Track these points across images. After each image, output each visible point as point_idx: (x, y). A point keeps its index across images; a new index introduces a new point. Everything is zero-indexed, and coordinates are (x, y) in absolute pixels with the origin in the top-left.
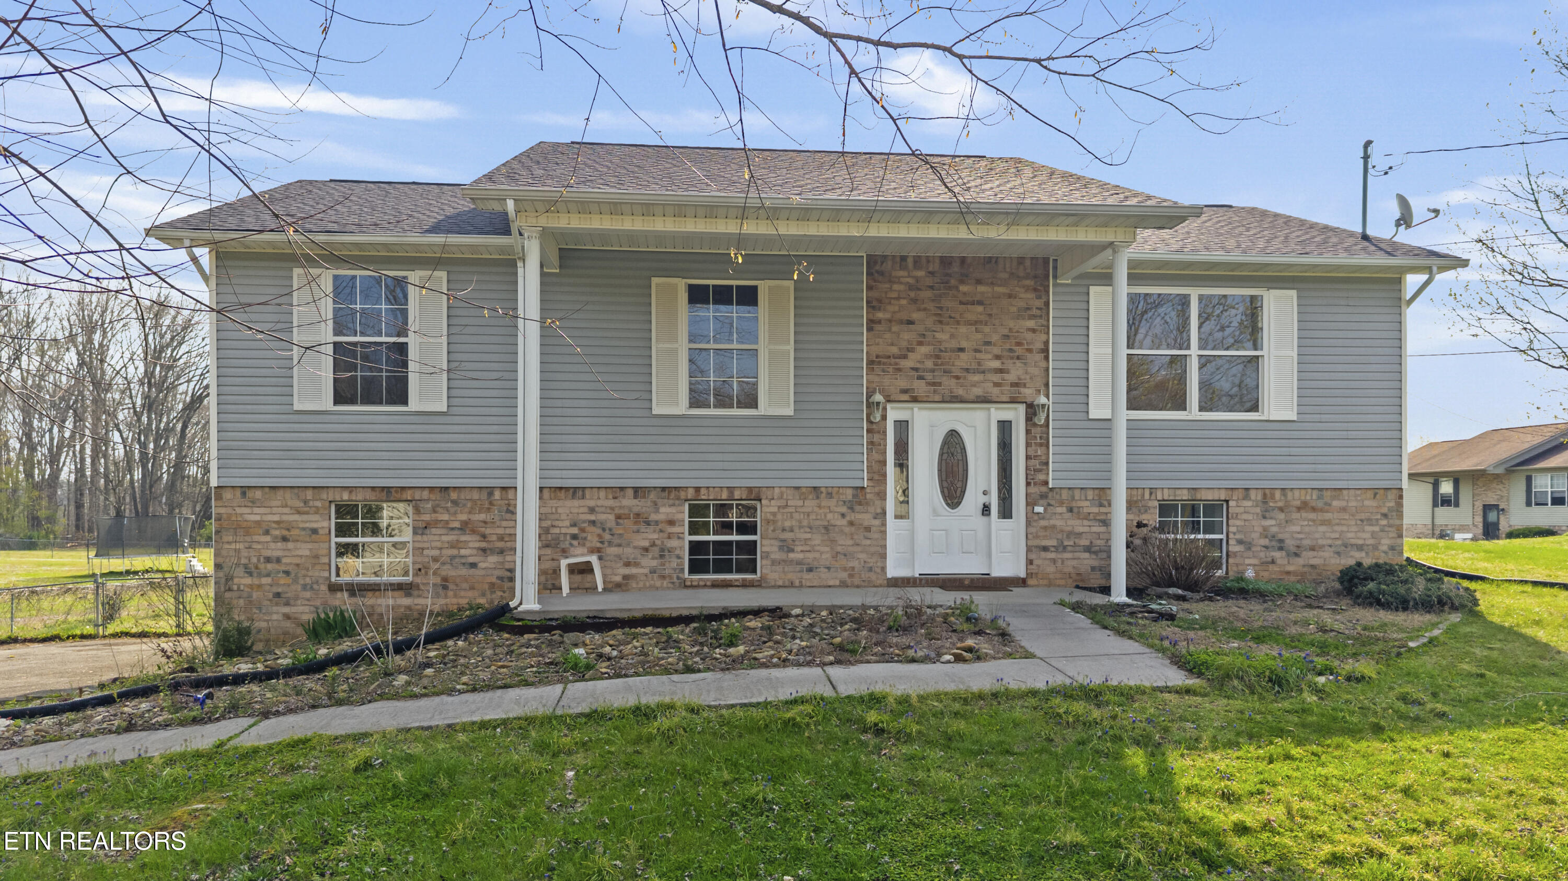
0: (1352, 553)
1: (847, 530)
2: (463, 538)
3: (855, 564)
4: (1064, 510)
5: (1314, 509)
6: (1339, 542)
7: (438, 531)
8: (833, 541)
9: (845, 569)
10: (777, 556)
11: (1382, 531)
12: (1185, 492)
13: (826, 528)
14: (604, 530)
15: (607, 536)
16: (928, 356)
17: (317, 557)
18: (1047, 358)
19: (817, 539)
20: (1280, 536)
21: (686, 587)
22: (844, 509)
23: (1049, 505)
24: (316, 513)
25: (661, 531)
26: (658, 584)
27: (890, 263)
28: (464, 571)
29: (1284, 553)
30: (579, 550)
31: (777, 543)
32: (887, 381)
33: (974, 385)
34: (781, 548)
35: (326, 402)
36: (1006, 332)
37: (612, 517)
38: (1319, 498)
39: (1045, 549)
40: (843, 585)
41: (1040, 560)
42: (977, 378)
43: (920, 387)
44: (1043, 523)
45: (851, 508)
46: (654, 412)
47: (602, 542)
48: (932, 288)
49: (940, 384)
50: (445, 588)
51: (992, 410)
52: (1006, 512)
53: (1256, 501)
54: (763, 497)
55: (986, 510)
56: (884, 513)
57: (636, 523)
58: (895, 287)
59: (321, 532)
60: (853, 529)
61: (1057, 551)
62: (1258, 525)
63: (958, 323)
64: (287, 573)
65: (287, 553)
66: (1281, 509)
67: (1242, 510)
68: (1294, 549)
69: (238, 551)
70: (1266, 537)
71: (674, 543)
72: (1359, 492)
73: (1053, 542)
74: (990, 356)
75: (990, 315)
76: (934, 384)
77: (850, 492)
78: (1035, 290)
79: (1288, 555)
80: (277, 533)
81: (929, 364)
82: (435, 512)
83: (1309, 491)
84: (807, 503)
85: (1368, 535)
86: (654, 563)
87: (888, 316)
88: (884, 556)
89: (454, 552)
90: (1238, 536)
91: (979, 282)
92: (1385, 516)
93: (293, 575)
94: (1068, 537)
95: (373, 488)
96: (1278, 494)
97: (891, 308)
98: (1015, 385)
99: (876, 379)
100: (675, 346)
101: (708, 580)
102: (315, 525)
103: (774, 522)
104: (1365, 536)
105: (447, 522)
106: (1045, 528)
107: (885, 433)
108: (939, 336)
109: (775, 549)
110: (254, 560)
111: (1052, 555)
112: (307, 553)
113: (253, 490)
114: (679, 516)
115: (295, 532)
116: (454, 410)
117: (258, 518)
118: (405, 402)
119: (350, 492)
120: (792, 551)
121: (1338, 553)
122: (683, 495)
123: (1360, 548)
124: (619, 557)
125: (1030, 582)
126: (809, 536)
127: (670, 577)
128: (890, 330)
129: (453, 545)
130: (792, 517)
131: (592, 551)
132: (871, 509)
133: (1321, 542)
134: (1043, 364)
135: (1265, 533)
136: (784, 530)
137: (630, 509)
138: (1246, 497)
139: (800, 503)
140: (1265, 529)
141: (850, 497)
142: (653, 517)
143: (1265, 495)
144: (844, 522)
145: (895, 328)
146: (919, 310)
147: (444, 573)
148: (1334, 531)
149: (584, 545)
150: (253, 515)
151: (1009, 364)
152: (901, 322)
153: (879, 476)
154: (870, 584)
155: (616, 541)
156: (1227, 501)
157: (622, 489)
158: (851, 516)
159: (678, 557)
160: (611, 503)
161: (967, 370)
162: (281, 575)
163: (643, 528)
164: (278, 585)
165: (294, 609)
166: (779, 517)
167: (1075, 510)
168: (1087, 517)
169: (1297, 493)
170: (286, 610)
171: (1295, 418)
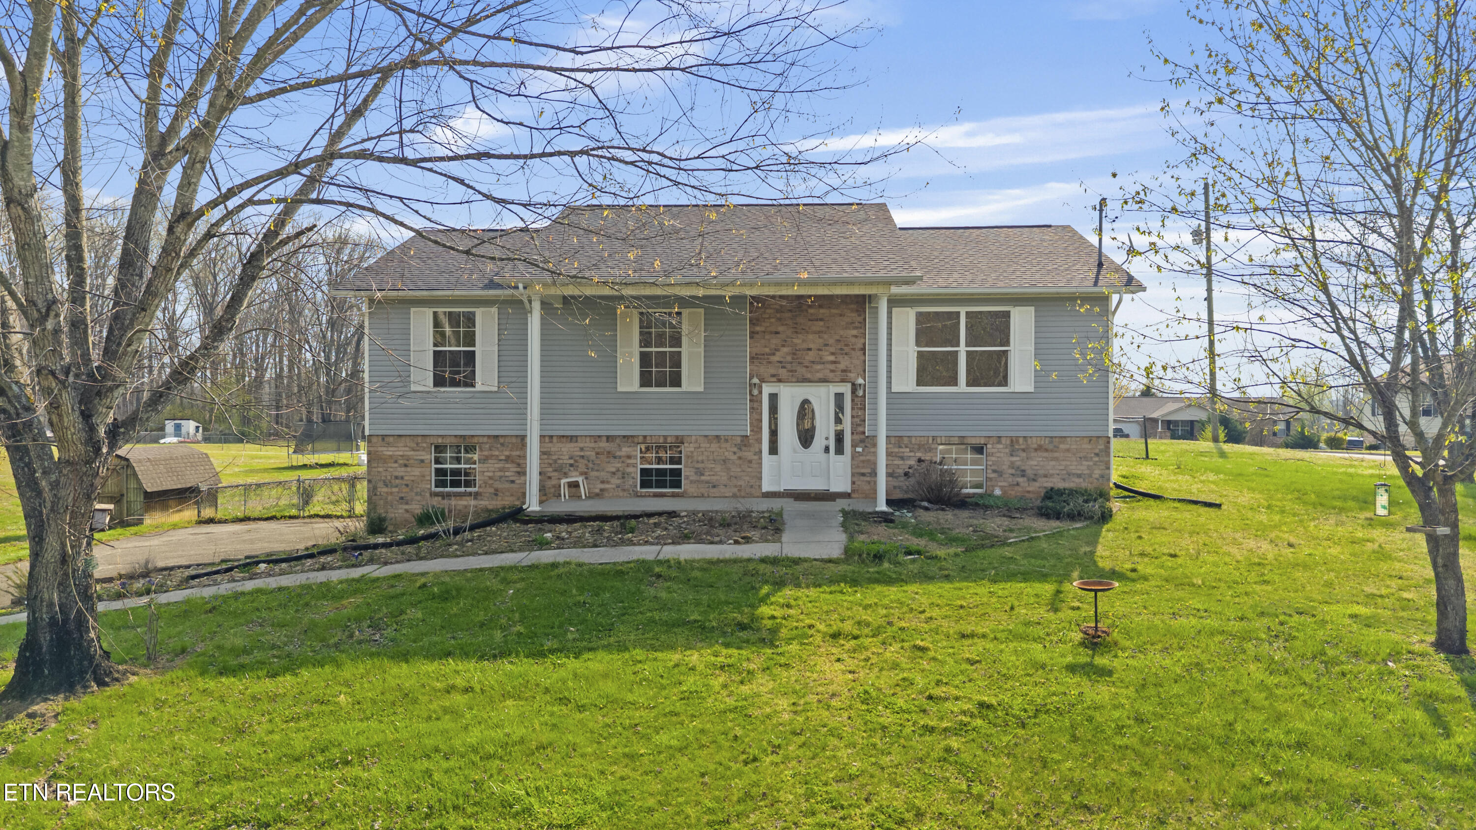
0: (1074, 479)
1: (738, 462)
5: (1046, 450)
6: (1064, 472)
9: (736, 486)
11: (1095, 465)
12: (958, 439)
15: (591, 465)
16: (788, 354)
17: (424, 476)
18: (865, 354)
21: (638, 496)
22: (735, 449)
23: (866, 447)
24: (423, 450)
25: (623, 462)
26: (621, 494)
29: (1025, 479)
30: (574, 473)
32: (762, 370)
33: (818, 371)
34: (696, 473)
36: (838, 338)
37: (593, 454)
38: (1051, 442)
40: (735, 496)
42: (819, 367)
43: (783, 373)
45: (740, 449)
46: (618, 390)
48: (790, 311)
49: (796, 371)
50: (496, 495)
51: (830, 387)
53: (1006, 445)
54: (685, 441)
55: (827, 450)
56: (761, 452)
57: (608, 457)
58: (768, 311)
59: (426, 461)
60: (741, 461)
61: (871, 476)
62: (1007, 460)
63: (807, 332)
64: (407, 485)
66: (1024, 450)
67: (996, 450)
68: (1032, 476)
69: (380, 472)
70: (1013, 468)
72: (1078, 439)
73: (869, 471)
74: (828, 353)
75: (828, 327)
76: (792, 371)
77: (739, 439)
78: (857, 311)
79: (1028, 480)
80: (401, 462)
83: (1043, 438)
86: (618, 482)
87: (763, 329)
90: (993, 468)
91: (821, 307)
92: (1097, 455)
95: (455, 436)
96: (1021, 440)
97: (765, 324)
98: (843, 371)
100: (631, 350)
102: (422, 458)
104: (1083, 468)
110: (389, 478)
112: (418, 474)
113: (387, 437)
114: (634, 453)
115: (411, 461)
116: (502, 390)
117: (390, 453)
118: (474, 386)
120: (703, 475)
121: (1063, 479)
122: (636, 440)
123: (1079, 476)
125: (853, 495)
128: (764, 338)
129: (501, 470)
130: (703, 454)
131: (581, 474)
133: (1051, 472)
135: (1012, 465)
136: (698, 462)
137: (604, 448)
138: (999, 442)
140: (1012, 463)
145: (767, 337)
146: (782, 325)
148: (1060, 465)
149: (576, 471)
150: (388, 452)
151: (840, 358)
152: (771, 333)
154: (751, 496)
155: (595, 468)
156: (987, 445)
161: (813, 362)
165: (410, 507)
168: (891, 454)
169: (1034, 440)
170: (407, 507)
171: (1032, 391)
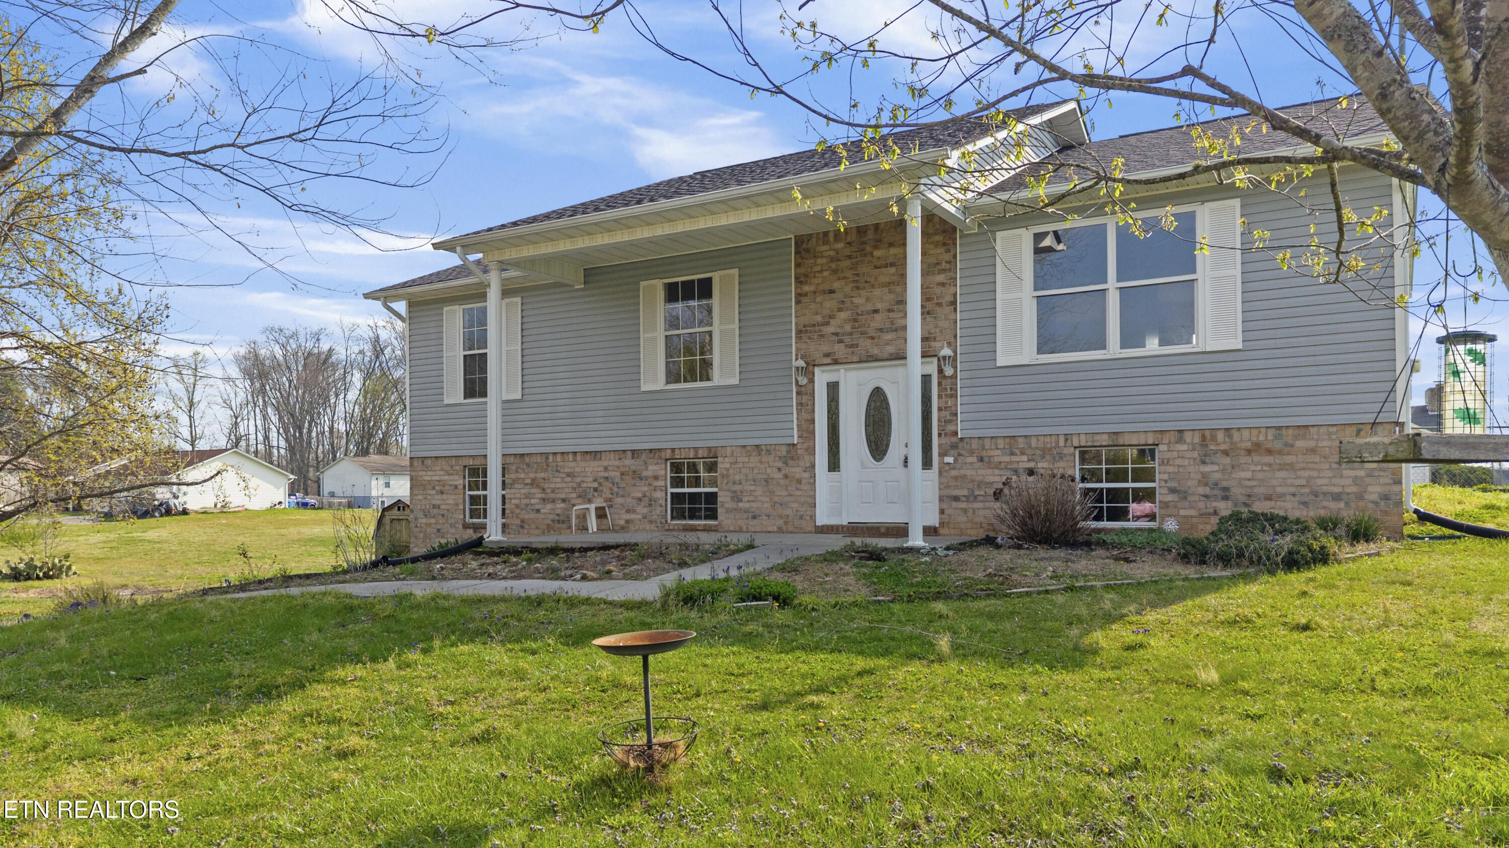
1: (782, 482)
2: (533, 491)
3: (789, 512)
4: (974, 459)
7: (519, 487)
8: (772, 492)
9: (781, 517)
10: (730, 505)
13: (766, 481)
14: (613, 484)
17: (457, 505)
18: (955, 310)
19: (759, 490)
22: (780, 464)
23: (960, 455)
24: (457, 474)
25: (650, 485)
26: (648, 527)
27: (814, 240)
28: (533, 515)
31: (732, 494)
32: (812, 348)
34: (732, 498)
35: (460, 397)
37: (618, 474)
38: (1276, 437)
40: (780, 531)
41: (952, 510)
43: (840, 350)
44: (953, 473)
46: (642, 389)
47: (611, 494)
50: (522, 527)
52: (927, 463)
53: (1193, 444)
54: (719, 454)
56: (813, 466)
57: (633, 478)
59: (461, 488)
60: (787, 481)
61: (968, 501)
62: (1195, 471)
64: (443, 515)
65: (443, 502)
67: (1175, 455)
68: (1243, 499)
69: (420, 501)
71: (659, 495)
73: (965, 492)
77: (783, 449)
78: (944, 244)
80: (438, 488)
81: (848, 328)
82: (518, 472)
83: (1263, 430)
84: (752, 459)
85: (1348, 482)
86: (645, 510)
87: (813, 288)
88: (814, 506)
89: (528, 501)
90: (1170, 484)
91: (891, 245)
93: (444, 518)
94: (979, 486)
95: (485, 456)
96: (1220, 436)
97: (815, 281)
99: (804, 346)
100: (656, 334)
101: (682, 524)
102: (457, 483)
103: (728, 476)
104: (1344, 482)
105: (523, 479)
106: (956, 478)
107: (814, 394)
109: (728, 499)
110: (427, 507)
111: (964, 505)
112: (452, 502)
113: (428, 460)
114: (662, 473)
116: (525, 398)
117: (431, 479)
119: (471, 459)
120: (741, 501)
122: (665, 455)
124: (622, 505)
125: (942, 531)
126: (753, 488)
127: (654, 522)
128: (814, 301)
130: (740, 472)
131: (606, 501)
132: (802, 463)
134: (952, 316)
136: (734, 483)
137: (629, 467)
139: (746, 459)
140: (1204, 475)
141: (784, 453)
142: (645, 473)
143: (1203, 437)
144: (780, 475)
145: (819, 299)
146: (839, 279)
147: (522, 517)
149: (599, 496)
150: (427, 476)
152: (824, 292)
153: (808, 432)
154: (800, 530)
155: (621, 493)
156: (1157, 446)
157: (624, 451)
158: (786, 470)
159: (663, 506)
160: (617, 463)
162: (440, 517)
163: (638, 482)
164: (437, 524)
166: (731, 472)
167: (986, 459)
168: (998, 466)
171: (1240, 347)
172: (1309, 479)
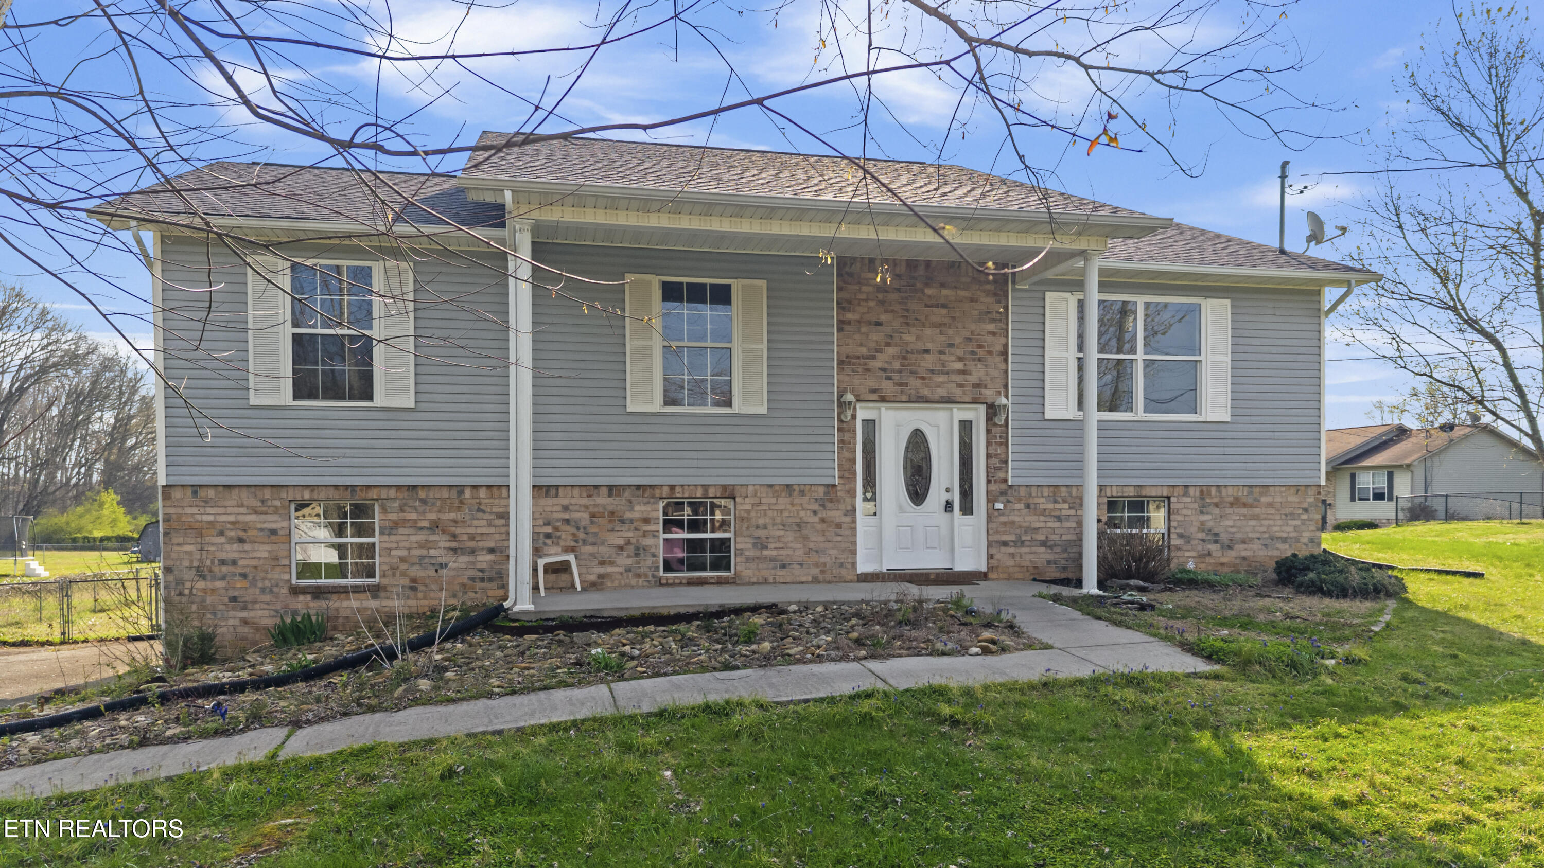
0: (1278, 545)
1: (819, 527)
2: (432, 538)
3: (826, 560)
4: (1021, 506)
5: (1245, 505)
6: (1267, 535)
7: (406, 531)
8: (806, 538)
9: (816, 565)
10: (751, 553)
11: (1303, 524)
12: (1132, 489)
13: (798, 525)
14: (578, 528)
15: (581, 535)
16: (895, 357)
17: (277, 559)
18: (1006, 360)
19: (790, 536)
20: (1216, 530)
21: (661, 585)
22: (816, 507)
23: (1008, 501)
24: (275, 513)
25: (636, 529)
26: (633, 582)
27: (858, 265)
28: (433, 572)
29: (1218, 546)
30: (553, 550)
31: (752, 541)
32: (857, 381)
33: (939, 385)
34: (755, 545)
35: (285, 395)
36: (968, 334)
37: (586, 516)
38: (1250, 493)
39: (1005, 544)
40: (816, 581)
41: (1001, 554)
42: (941, 379)
43: (888, 387)
44: (1003, 519)
45: (823, 506)
46: (628, 410)
47: (576, 541)
48: (899, 290)
49: (906, 384)
50: (413, 589)
51: (955, 410)
52: (967, 508)
53: (1194, 497)
54: (737, 494)
55: (949, 506)
56: (854, 510)
57: (610, 521)
58: (864, 288)
59: (281, 532)
60: (824, 526)
61: (1015, 546)
62: (1196, 520)
63: (924, 325)
64: (244, 576)
65: (243, 555)
66: (1216, 505)
67: (1182, 506)
68: (1227, 542)
69: (190, 553)
70: (1203, 531)
71: (648, 541)
72: (1283, 489)
73: (1012, 538)
74: (953, 358)
75: (953, 318)
76: (901, 384)
77: (821, 490)
78: (995, 295)
79: (1222, 548)
80: (233, 533)
81: (897, 365)
82: (402, 511)
83: (1241, 488)
84: (780, 500)
85: (1291, 529)
86: (629, 562)
87: (857, 317)
88: (854, 552)
89: (424, 552)
90: (1179, 531)
91: (943, 285)
92: (1306, 510)
93: (250, 578)
94: (1026, 532)
95: (336, 487)
96: (1213, 490)
97: (860, 310)
98: (977, 386)
99: (847, 379)
100: (649, 343)
101: (684, 577)
102: (273, 526)
103: (749, 519)
104: (1286, 529)
105: (415, 521)
106: (1005, 524)
107: (855, 431)
108: (907, 338)
109: (749, 546)
110: (208, 563)
111: (1012, 550)
112: (266, 555)
113: (205, 489)
114: (654, 514)
116: (423, 406)
117: (211, 518)
118: (370, 398)
119: (312, 491)
120: (766, 548)
121: (1266, 546)
122: (657, 492)
123: (1285, 541)
124: (594, 556)
125: (990, 575)
126: (782, 533)
127: (646, 575)
128: (859, 331)
129: (422, 545)
130: (765, 515)
131: (569, 550)
132: (842, 506)
133: (1251, 535)
134: (1003, 366)
135: (1202, 528)
136: (758, 527)
137: (604, 507)
138: (1186, 494)
139: (773, 500)
140: (1202, 523)
141: (821, 495)
142: (628, 515)
143: (1202, 492)
144: (816, 519)
145: (864, 329)
146: (887, 311)
147: (413, 574)
148: (1261, 525)
149: (558, 544)
150: (206, 516)
151: (971, 366)
152: (869, 323)
153: (848, 473)
154: (842, 580)
155: (591, 539)
156: (1169, 498)
157: (596, 487)
158: (823, 514)
159: (654, 555)
160: (585, 501)
161: (932, 371)
162: (237, 578)
163: (618, 526)
164: (234, 588)
165: (252, 614)
166: (753, 514)
167: (1032, 506)
168: (1043, 512)
171: (1229, 420)
172: (1269, 526)
